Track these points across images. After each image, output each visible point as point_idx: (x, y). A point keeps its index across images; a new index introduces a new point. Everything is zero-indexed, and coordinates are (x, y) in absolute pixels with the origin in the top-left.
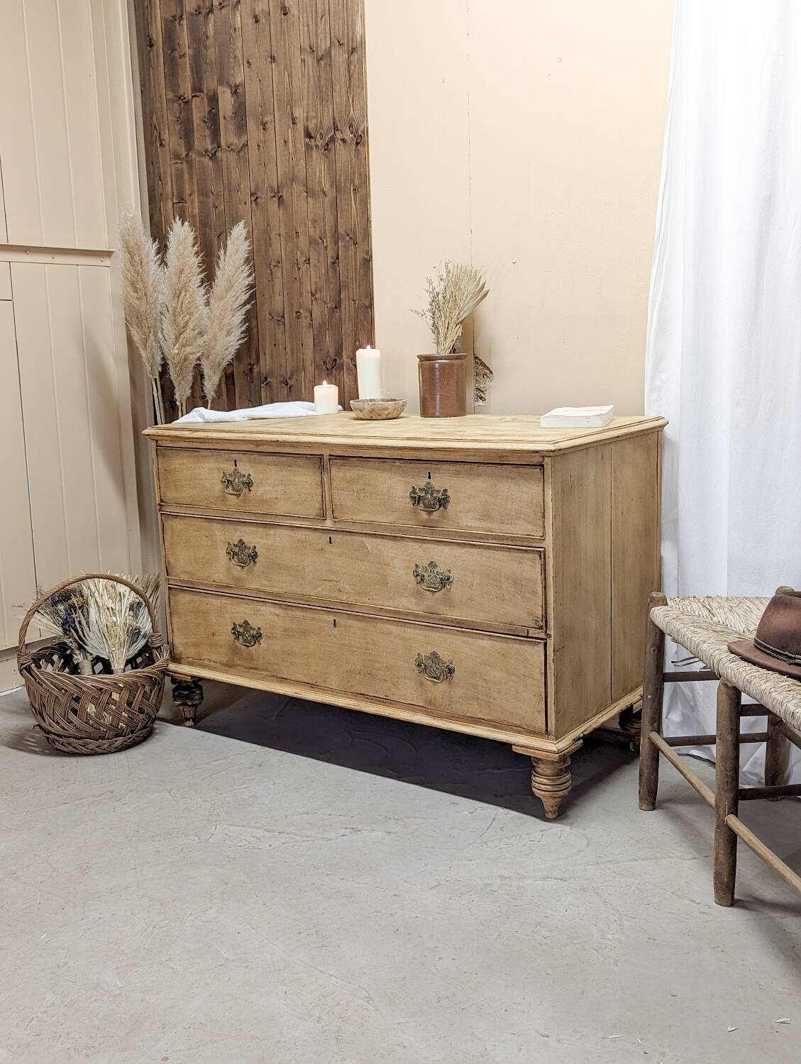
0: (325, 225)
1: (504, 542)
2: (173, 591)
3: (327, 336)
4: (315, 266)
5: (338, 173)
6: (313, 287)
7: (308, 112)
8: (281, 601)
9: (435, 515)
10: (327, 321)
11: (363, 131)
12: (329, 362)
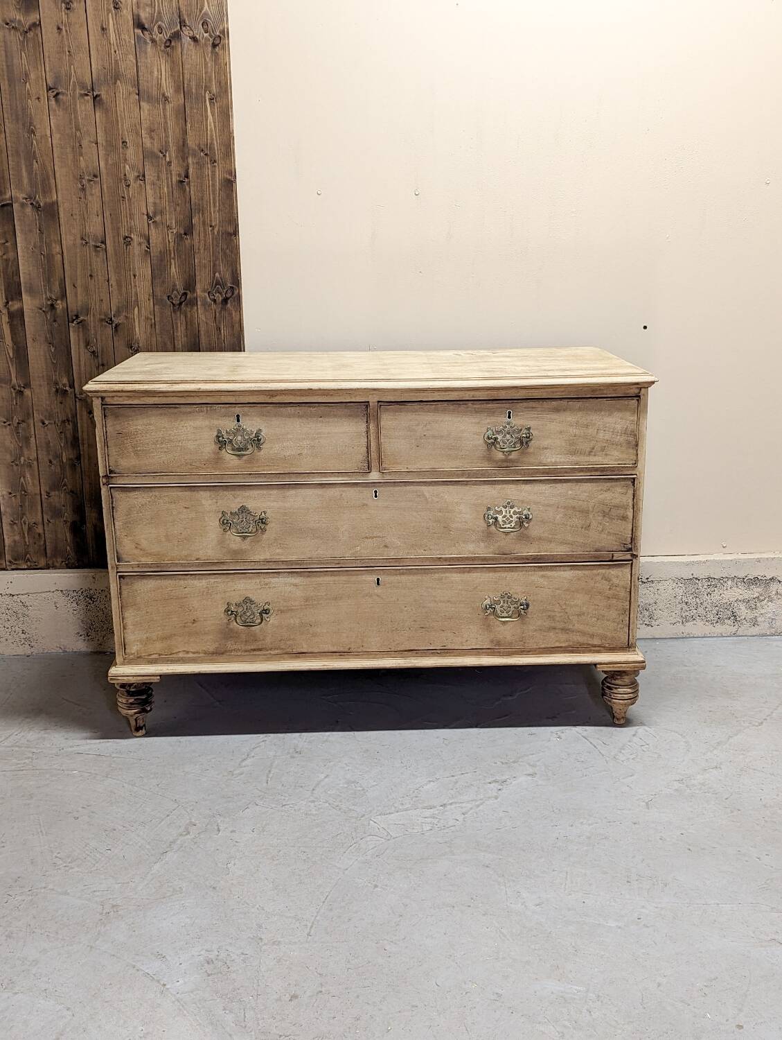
1: (592, 474)
2: (127, 580)
3: (173, 266)
4: (154, 184)
5: (187, 76)
6: (151, 208)
8: (299, 569)
9: (514, 455)
10: (172, 249)
11: (223, 32)
12: (176, 297)
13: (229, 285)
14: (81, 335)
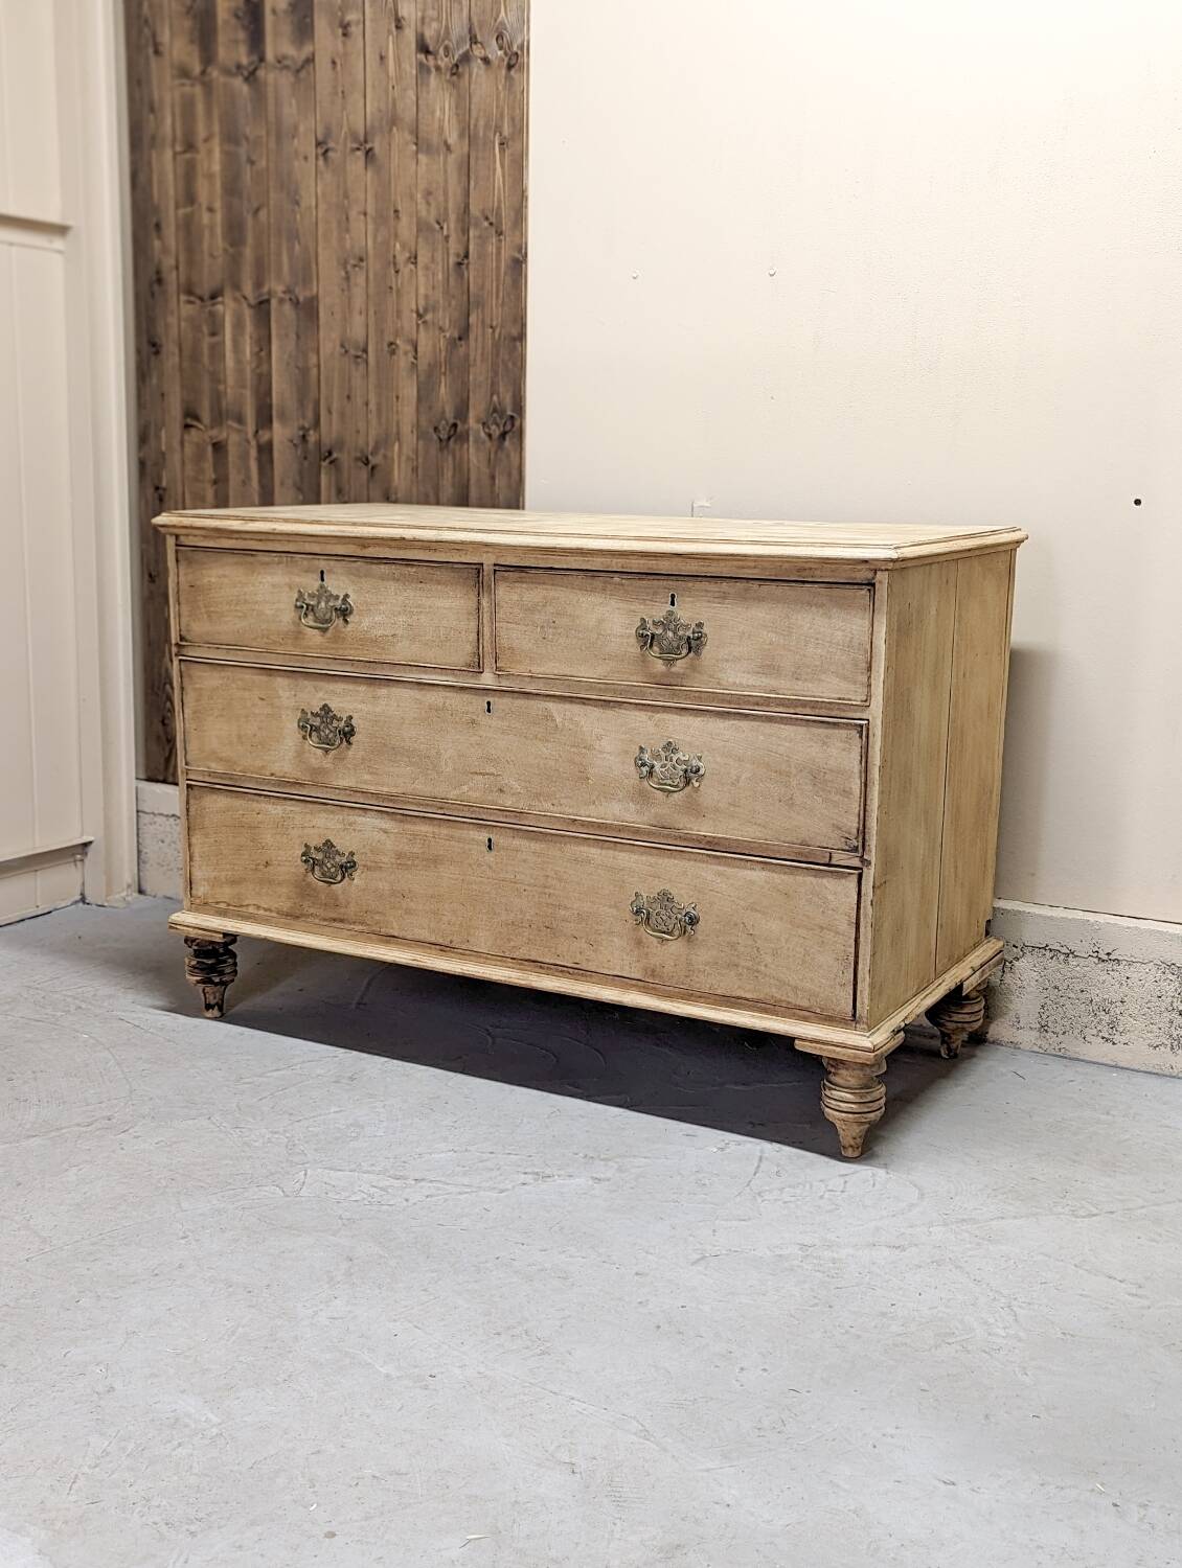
0: (446, 201)
1: (798, 711)
2: (196, 792)
3: (443, 384)
4: (427, 268)
5: (474, 114)
6: (422, 303)
7: (424, 11)
8: (393, 807)
9: (680, 666)
10: (443, 360)
11: (521, 47)
12: (444, 429)
13: (509, 413)
14: (333, 478)
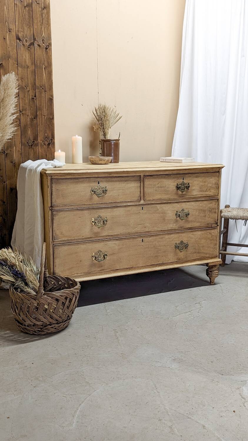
0: (28, 81)
1: (207, 198)
3: (29, 131)
4: (22, 99)
5: (36, 59)
6: (21, 108)
8: (117, 237)
9: (184, 193)
10: (29, 124)
11: (49, 44)
12: (30, 143)
13: (50, 138)
